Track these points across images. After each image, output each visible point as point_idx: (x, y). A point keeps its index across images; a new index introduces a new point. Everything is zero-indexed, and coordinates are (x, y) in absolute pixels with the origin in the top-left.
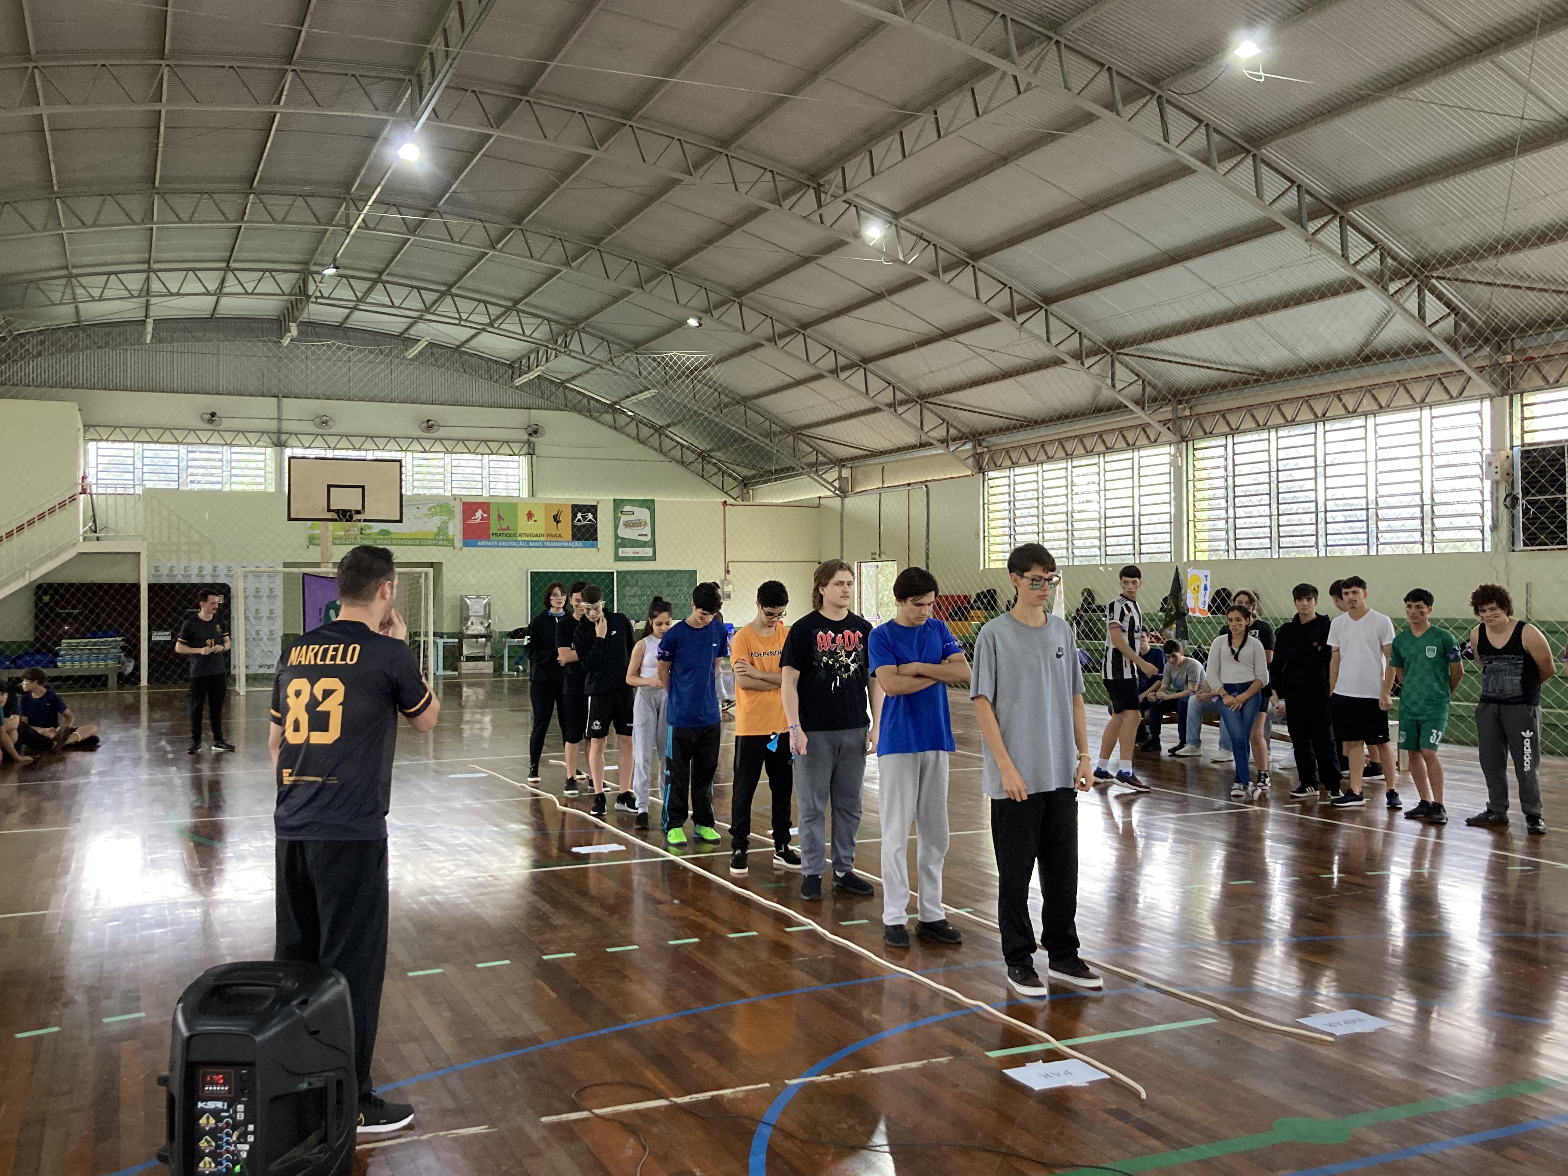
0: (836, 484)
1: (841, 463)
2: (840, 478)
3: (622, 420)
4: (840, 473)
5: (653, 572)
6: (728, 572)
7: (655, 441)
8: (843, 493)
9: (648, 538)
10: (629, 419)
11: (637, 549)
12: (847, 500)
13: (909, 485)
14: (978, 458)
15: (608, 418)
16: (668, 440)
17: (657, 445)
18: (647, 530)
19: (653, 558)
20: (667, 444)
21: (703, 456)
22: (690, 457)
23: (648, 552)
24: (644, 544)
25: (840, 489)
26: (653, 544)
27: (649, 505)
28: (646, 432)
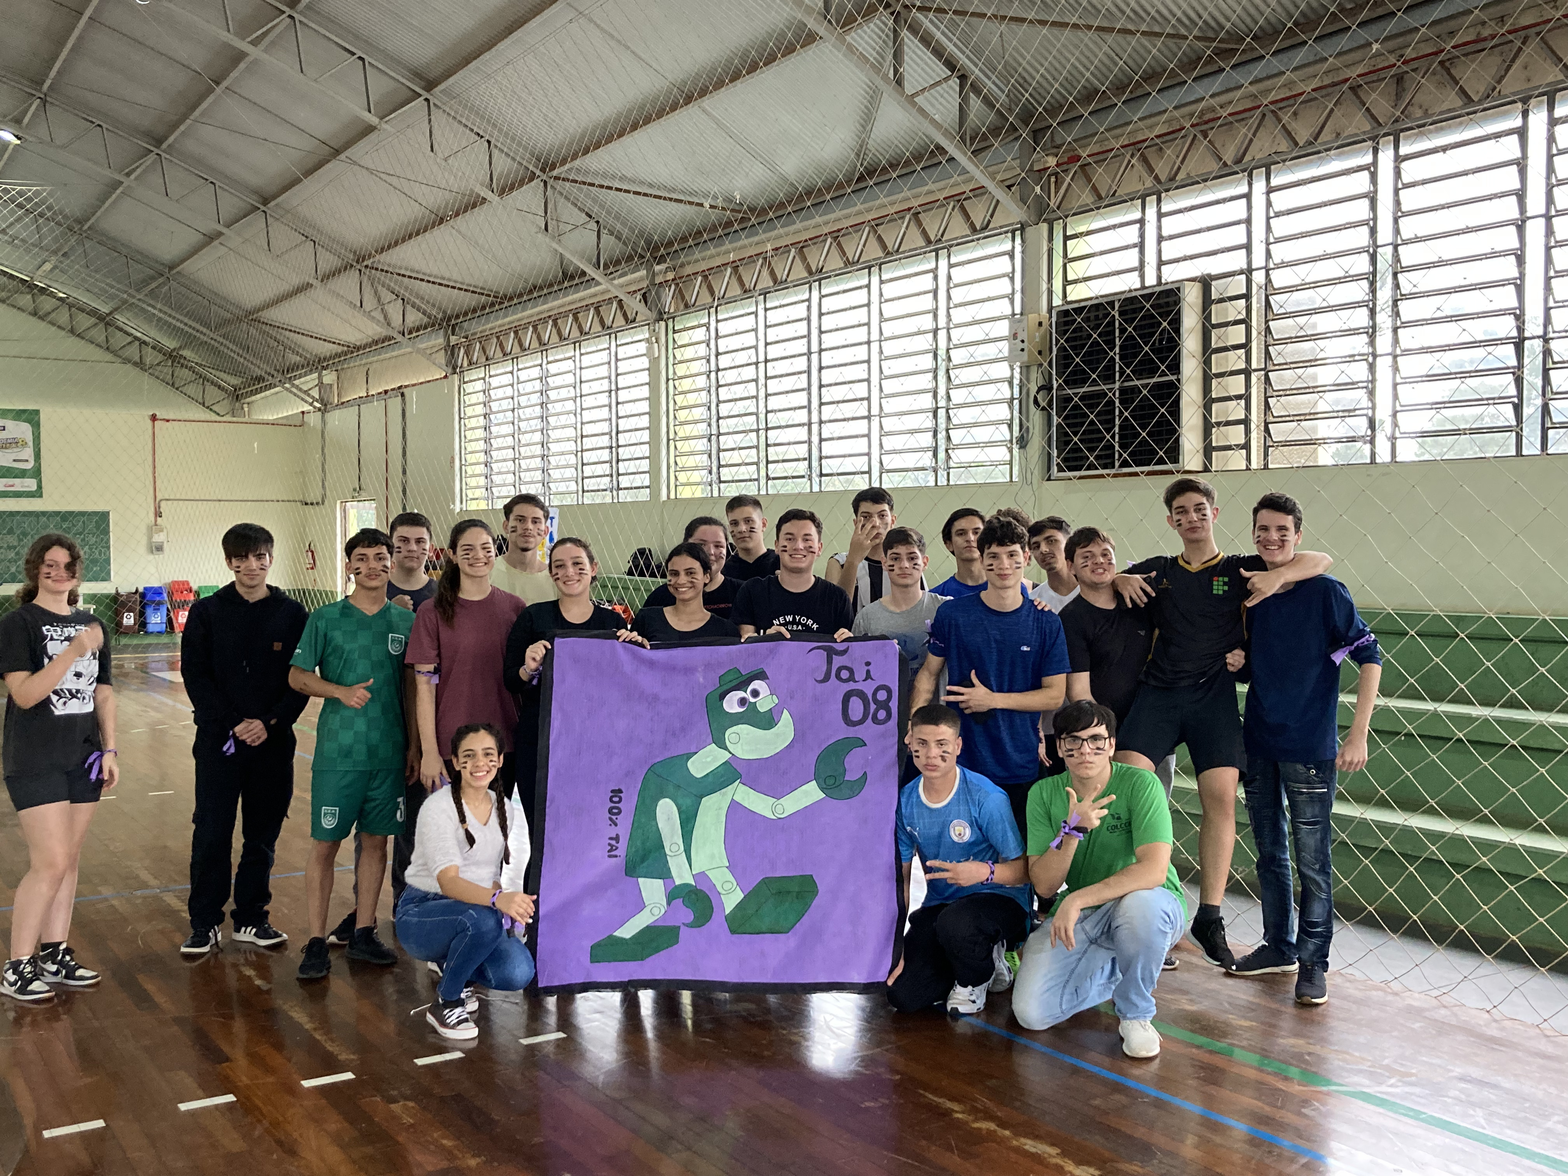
0: (315, 393)
1: (319, 364)
2: (320, 385)
3: (47, 304)
4: (320, 377)
5: (37, 515)
6: (158, 514)
7: (99, 334)
8: (325, 407)
9: (30, 465)
10: (59, 303)
11: (10, 481)
12: (327, 415)
13: (386, 392)
14: (451, 351)
15: (25, 300)
16: (119, 334)
17: (102, 339)
18: (28, 453)
19: (38, 493)
20: (119, 340)
21: (173, 357)
22: (151, 357)
23: (31, 484)
24: (22, 474)
25: (321, 400)
26: (37, 473)
27: (32, 418)
28: (84, 321)
